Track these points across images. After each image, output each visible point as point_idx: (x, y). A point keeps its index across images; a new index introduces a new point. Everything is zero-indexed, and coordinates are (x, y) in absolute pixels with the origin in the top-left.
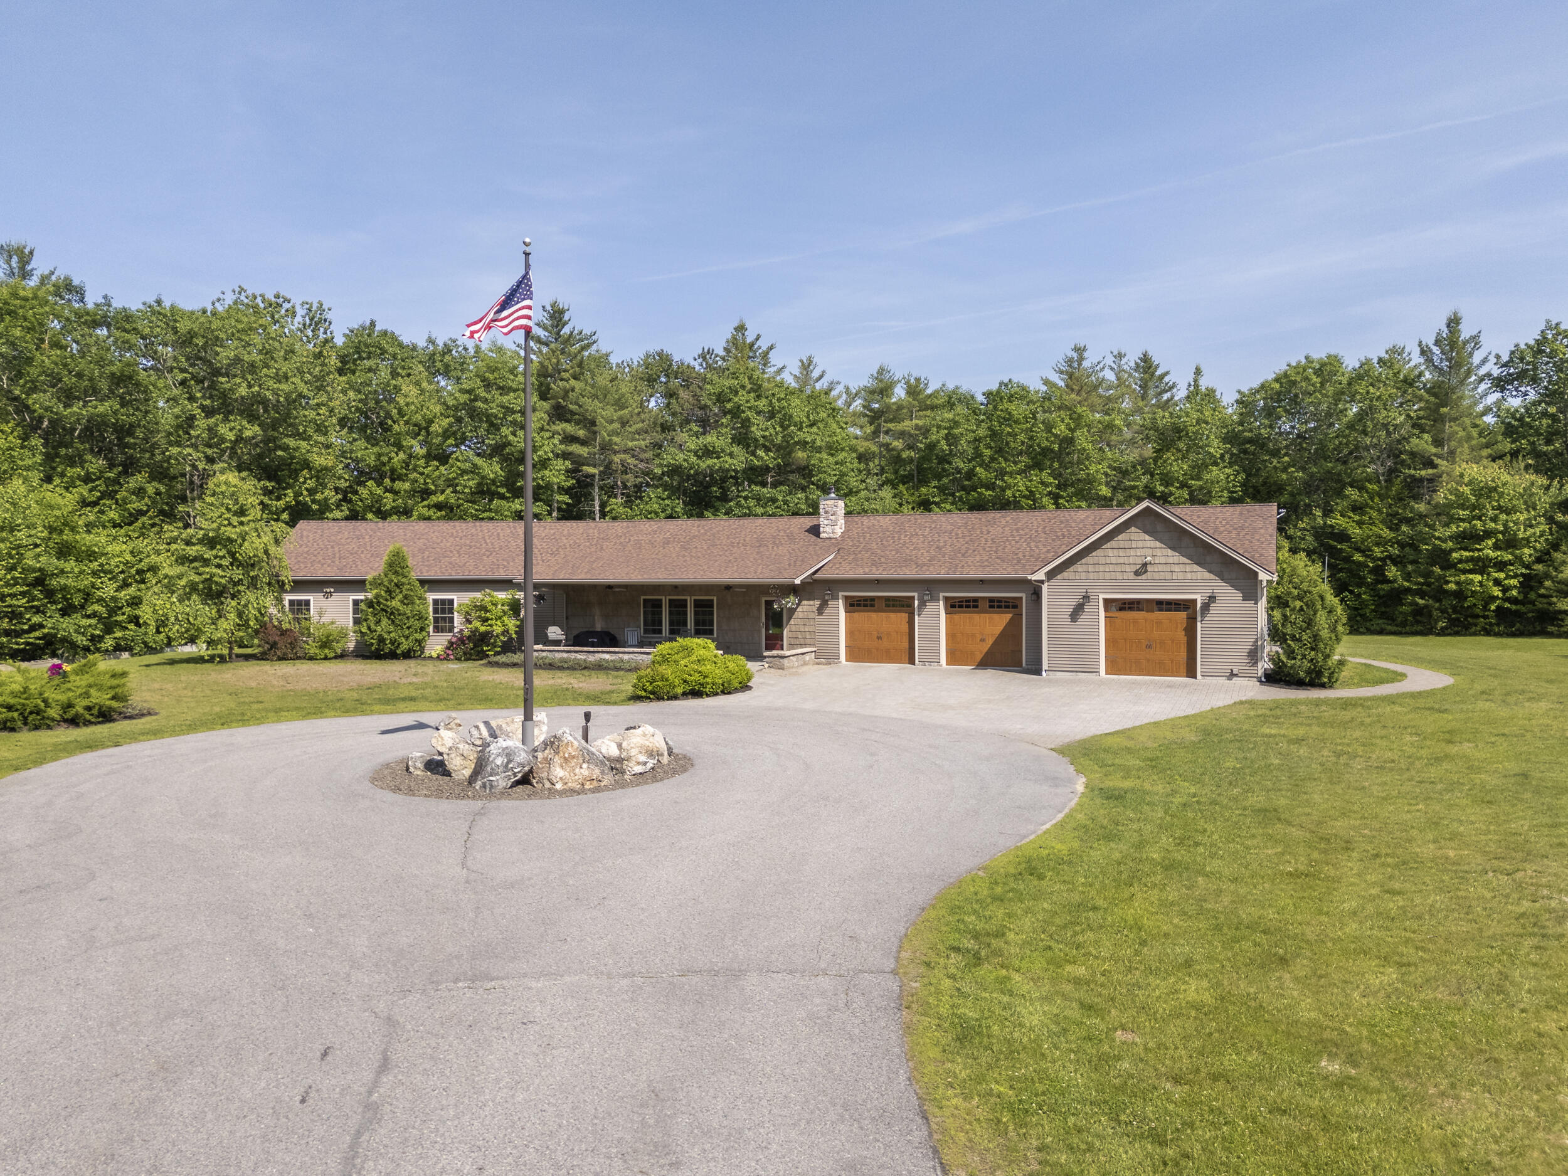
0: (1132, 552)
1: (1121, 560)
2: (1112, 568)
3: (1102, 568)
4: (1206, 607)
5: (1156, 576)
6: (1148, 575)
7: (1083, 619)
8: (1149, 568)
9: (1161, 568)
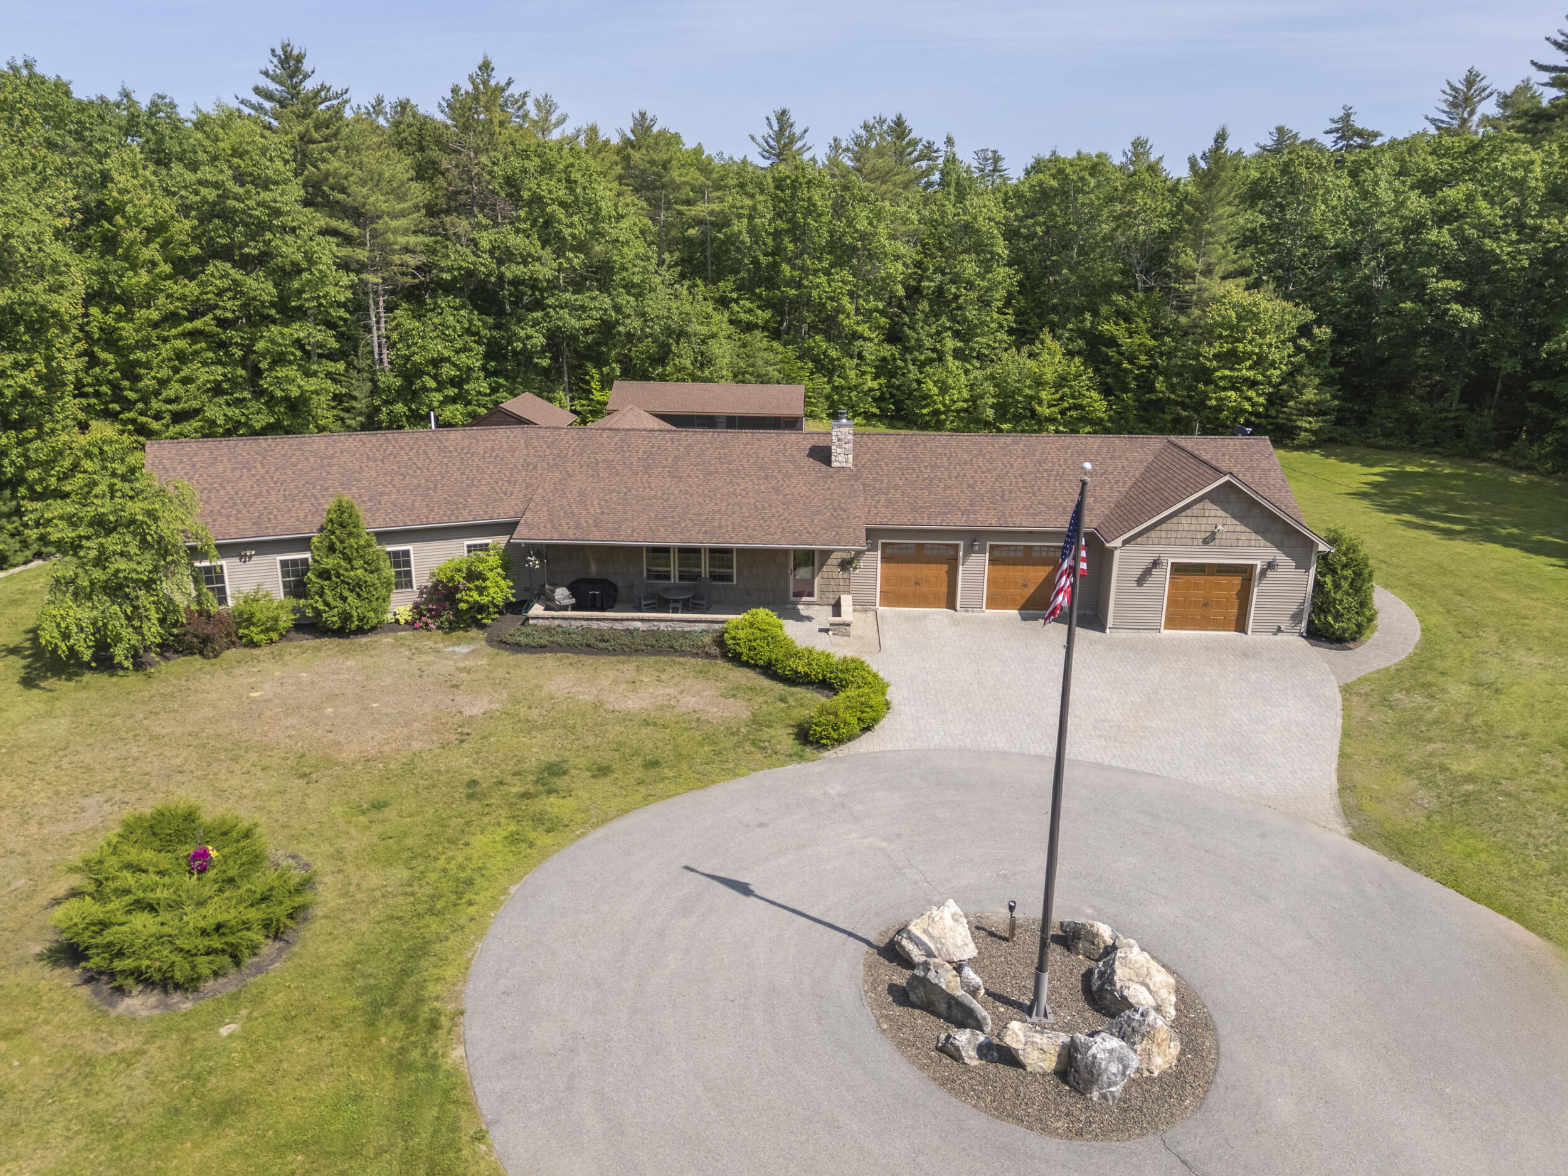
0: (1204, 521)
1: (1193, 528)
2: (1183, 534)
3: (1174, 535)
4: (1263, 573)
5: (1223, 543)
6: (1217, 542)
7: (1151, 582)
8: (1218, 536)
9: (1228, 536)
